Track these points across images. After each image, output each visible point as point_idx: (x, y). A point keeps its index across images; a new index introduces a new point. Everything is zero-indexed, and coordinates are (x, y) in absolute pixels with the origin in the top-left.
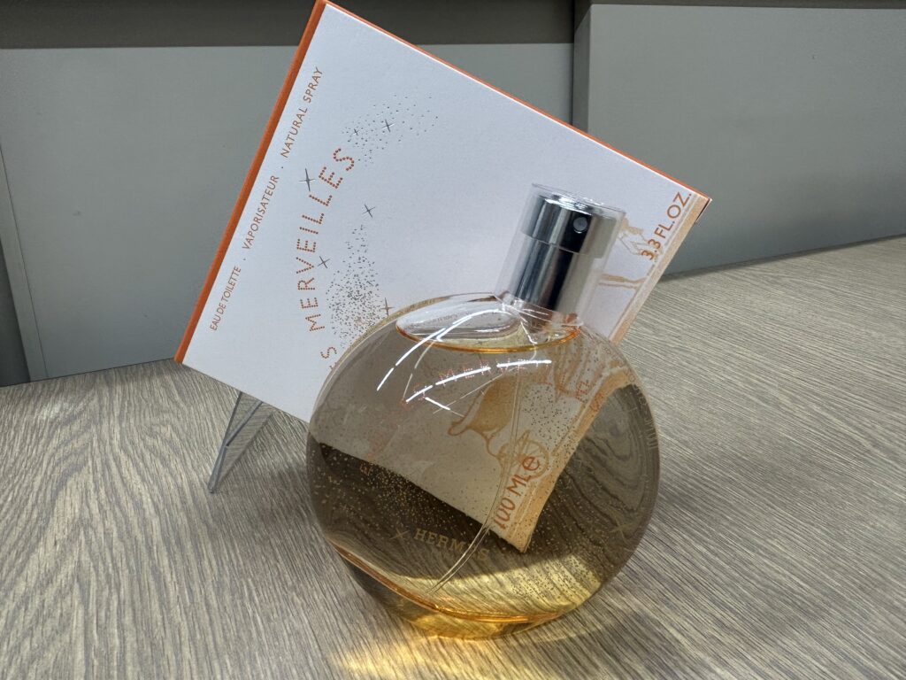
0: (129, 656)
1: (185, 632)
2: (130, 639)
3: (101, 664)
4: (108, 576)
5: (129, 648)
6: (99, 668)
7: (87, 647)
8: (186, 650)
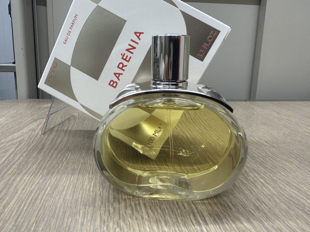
0: (17, 163)
1: (39, 161)
2: (21, 159)
3: (7, 163)
4: (29, 143)
5: (19, 161)
6: (6, 164)
7: (7, 158)
8: (35, 166)
